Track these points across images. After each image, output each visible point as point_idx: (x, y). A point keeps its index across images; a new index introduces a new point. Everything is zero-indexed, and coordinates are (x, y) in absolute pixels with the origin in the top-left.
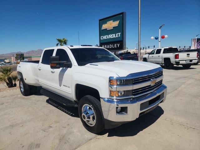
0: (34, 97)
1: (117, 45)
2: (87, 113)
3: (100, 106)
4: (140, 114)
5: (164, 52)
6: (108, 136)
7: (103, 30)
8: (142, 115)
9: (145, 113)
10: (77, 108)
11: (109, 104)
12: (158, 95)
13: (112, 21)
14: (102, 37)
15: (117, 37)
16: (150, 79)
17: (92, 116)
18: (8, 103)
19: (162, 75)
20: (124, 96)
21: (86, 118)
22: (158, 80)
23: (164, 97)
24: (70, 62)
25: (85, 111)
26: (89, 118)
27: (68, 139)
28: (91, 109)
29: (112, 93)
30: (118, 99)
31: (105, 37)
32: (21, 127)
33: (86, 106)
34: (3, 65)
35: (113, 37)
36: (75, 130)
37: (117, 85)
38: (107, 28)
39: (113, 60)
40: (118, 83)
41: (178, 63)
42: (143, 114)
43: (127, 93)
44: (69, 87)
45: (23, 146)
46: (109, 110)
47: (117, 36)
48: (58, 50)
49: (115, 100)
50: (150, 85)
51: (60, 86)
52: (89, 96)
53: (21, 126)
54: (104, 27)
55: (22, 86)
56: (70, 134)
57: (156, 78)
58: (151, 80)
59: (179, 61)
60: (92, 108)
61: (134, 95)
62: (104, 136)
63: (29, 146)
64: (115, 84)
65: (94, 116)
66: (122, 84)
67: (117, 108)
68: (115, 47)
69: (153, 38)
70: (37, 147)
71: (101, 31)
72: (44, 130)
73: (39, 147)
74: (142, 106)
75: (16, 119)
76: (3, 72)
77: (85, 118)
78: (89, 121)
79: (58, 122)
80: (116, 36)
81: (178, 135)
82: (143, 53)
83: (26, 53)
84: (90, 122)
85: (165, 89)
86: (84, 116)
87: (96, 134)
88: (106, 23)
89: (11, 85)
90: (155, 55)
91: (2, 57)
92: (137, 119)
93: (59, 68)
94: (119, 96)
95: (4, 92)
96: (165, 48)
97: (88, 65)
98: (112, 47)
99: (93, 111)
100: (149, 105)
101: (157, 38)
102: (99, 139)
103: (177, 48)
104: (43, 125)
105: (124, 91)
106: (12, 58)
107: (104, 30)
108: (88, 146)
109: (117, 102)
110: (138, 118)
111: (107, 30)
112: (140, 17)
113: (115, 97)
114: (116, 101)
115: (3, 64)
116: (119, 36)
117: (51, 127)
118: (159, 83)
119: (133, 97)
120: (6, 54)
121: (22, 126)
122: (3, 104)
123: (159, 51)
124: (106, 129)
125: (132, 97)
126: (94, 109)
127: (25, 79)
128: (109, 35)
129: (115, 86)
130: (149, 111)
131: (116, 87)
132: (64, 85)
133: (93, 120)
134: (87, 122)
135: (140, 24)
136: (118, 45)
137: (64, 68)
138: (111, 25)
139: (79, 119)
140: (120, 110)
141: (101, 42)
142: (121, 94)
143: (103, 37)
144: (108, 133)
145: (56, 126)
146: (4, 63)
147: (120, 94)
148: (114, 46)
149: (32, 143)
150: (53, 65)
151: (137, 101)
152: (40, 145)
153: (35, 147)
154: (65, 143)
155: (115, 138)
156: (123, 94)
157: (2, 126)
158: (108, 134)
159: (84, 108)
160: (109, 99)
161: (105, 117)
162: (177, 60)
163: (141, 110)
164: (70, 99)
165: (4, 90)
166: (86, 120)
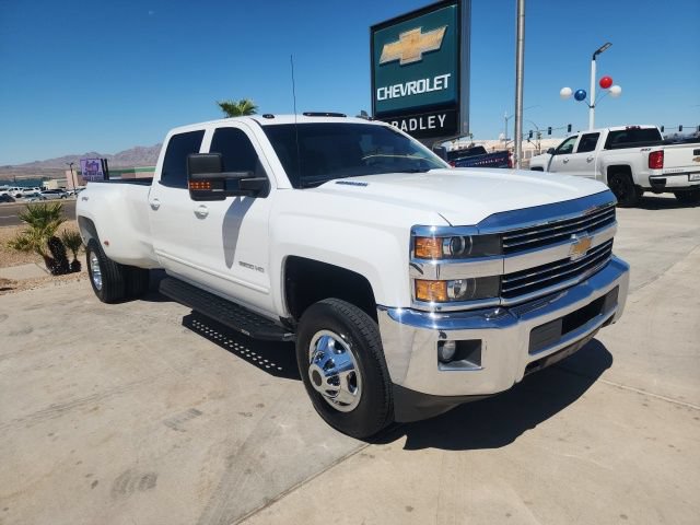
0: (139, 309)
1: (437, 121)
2: (328, 365)
3: (378, 337)
4: (530, 366)
5: (608, 146)
6: (405, 448)
7: (384, 64)
8: (534, 370)
9: (548, 362)
10: (292, 344)
11: (411, 328)
12: (596, 295)
13: (419, 30)
14: (382, 92)
15: (436, 88)
16: (570, 235)
17: (348, 372)
18: (47, 326)
19: (612, 220)
20: (466, 298)
21: (325, 379)
22: (598, 239)
23: (616, 303)
24: (264, 174)
25: (321, 356)
26: (334, 380)
27: (257, 458)
28: (343, 349)
29: (423, 288)
30: (444, 309)
31: (392, 92)
32: (91, 411)
33: (325, 339)
34: (37, 200)
35: (421, 88)
36: (285, 426)
37: (444, 257)
38: (401, 57)
39: (422, 167)
40: (447, 250)
41: (658, 185)
42: (538, 368)
43: (478, 288)
44: (260, 269)
45: (95, 484)
46: (410, 352)
47: (438, 86)
48: (220, 133)
49: (433, 316)
50: (568, 260)
51: (229, 264)
52: (333, 303)
53: (91, 408)
54: (391, 52)
55: (96, 269)
56: (267, 437)
57: (591, 230)
58: (574, 237)
59: (664, 175)
60: (347, 346)
61: (506, 296)
62: (390, 448)
63: (118, 483)
64: (435, 252)
65: (353, 375)
66: (461, 252)
67: (441, 344)
68: (430, 127)
69: (567, 91)
70: (146, 485)
71: (377, 68)
72: (174, 425)
73: (152, 485)
74: (538, 339)
75: (75, 385)
76: (30, 221)
77: (319, 382)
78: (334, 392)
79: (222, 397)
80: (431, 86)
81: (672, 446)
82: (529, 153)
83: (117, 155)
84: (340, 397)
85: (623, 275)
86: (316, 374)
87: (361, 439)
88: (397, 38)
89: (60, 265)
90: (575, 157)
91: (34, 171)
92: (516, 386)
93: (224, 199)
94: (448, 301)
95: (38, 291)
96: (612, 129)
97: (331, 184)
98: (418, 127)
99: (350, 356)
100: (563, 333)
101: (580, 97)
102: (371, 457)
103: (656, 130)
104: (168, 407)
105: (470, 282)
106: (68, 173)
107: (388, 63)
108: (331, 484)
109: (439, 322)
110: (521, 382)
111: (401, 63)
112: (521, 13)
113: (432, 304)
114: (438, 317)
115: (37, 195)
116: (442, 85)
117: (198, 413)
118: (602, 251)
119: (504, 302)
120: (46, 162)
121: (95, 409)
122: (31, 330)
123: (588, 143)
124: (397, 420)
125: (497, 302)
126: (352, 349)
127: (107, 243)
128: (408, 84)
129: (434, 262)
130: (560, 357)
131: (438, 266)
132: (242, 264)
133: (352, 391)
134: (327, 397)
135: (524, 40)
136: (442, 121)
137: (242, 198)
138: (417, 45)
139: (300, 384)
140: (453, 352)
141: (379, 110)
142: (457, 291)
143: (386, 92)
144: (405, 438)
145: (217, 412)
146: (39, 192)
147: (451, 293)
148: (425, 124)
149: (128, 472)
150: (200, 185)
151: (519, 317)
152: (154, 477)
153: (137, 485)
154: (249, 471)
155: (432, 456)
156: (466, 292)
157: (23, 409)
158: (408, 441)
159: (316, 344)
160: (412, 312)
161: (396, 376)
162: (657, 172)
163: (531, 352)
164: (265, 313)
165: (36, 282)
166: (324, 388)
